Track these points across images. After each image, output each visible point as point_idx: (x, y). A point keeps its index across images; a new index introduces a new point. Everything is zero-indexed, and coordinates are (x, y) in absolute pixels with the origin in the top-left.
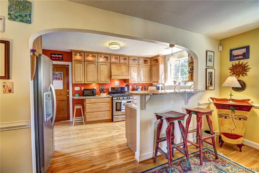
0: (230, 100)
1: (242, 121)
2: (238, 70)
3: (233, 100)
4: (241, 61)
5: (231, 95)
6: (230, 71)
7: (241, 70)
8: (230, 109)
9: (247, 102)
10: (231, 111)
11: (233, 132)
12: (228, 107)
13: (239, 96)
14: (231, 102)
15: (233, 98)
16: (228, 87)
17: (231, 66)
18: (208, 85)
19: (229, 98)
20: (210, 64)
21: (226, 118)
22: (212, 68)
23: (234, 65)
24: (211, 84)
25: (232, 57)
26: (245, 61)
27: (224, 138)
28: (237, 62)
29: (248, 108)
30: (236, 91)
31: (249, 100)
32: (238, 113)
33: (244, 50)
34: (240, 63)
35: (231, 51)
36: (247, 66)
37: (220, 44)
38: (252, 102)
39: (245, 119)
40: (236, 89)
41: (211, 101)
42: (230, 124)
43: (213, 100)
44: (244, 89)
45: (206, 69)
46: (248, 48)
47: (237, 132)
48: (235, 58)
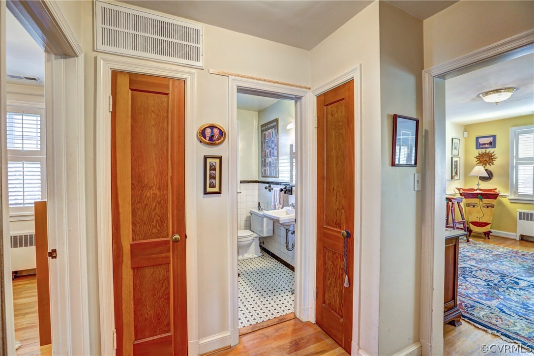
0: (477, 190)
1: (490, 209)
2: (485, 159)
3: (480, 190)
4: (488, 150)
5: (478, 185)
6: (477, 160)
7: (487, 159)
8: (478, 198)
9: (495, 192)
10: (479, 199)
11: (481, 220)
12: (475, 196)
13: (486, 186)
14: (478, 192)
15: (480, 187)
16: (475, 177)
17: (478, 155)
18: (453, 175)
19: (476, 187)
20: (455, 152)
21: (474, 206)
22: (457, 156)
23: (481, 153)
24: (456, 174)
25: (479, 146)
26: (491, 150)
27: (472, 227)
28: (484, 151)
29: (495, 196)
30: (483, 181)
31: (496, 189)
32: (486, 201)
33: (491, 139)
34: (487, 152)
35: (477, 138)
36: (494, 155)
37: (465, 130)
38: (499, 191)
39: (492, 206)
40: (483, 179)
41: (457, 192)
42: (478, 212)
43: (459, 190)
44: (491, 179)
45: (452, 158)
46: (494, 137)
47: (485, 220)
48: (481, 146)
